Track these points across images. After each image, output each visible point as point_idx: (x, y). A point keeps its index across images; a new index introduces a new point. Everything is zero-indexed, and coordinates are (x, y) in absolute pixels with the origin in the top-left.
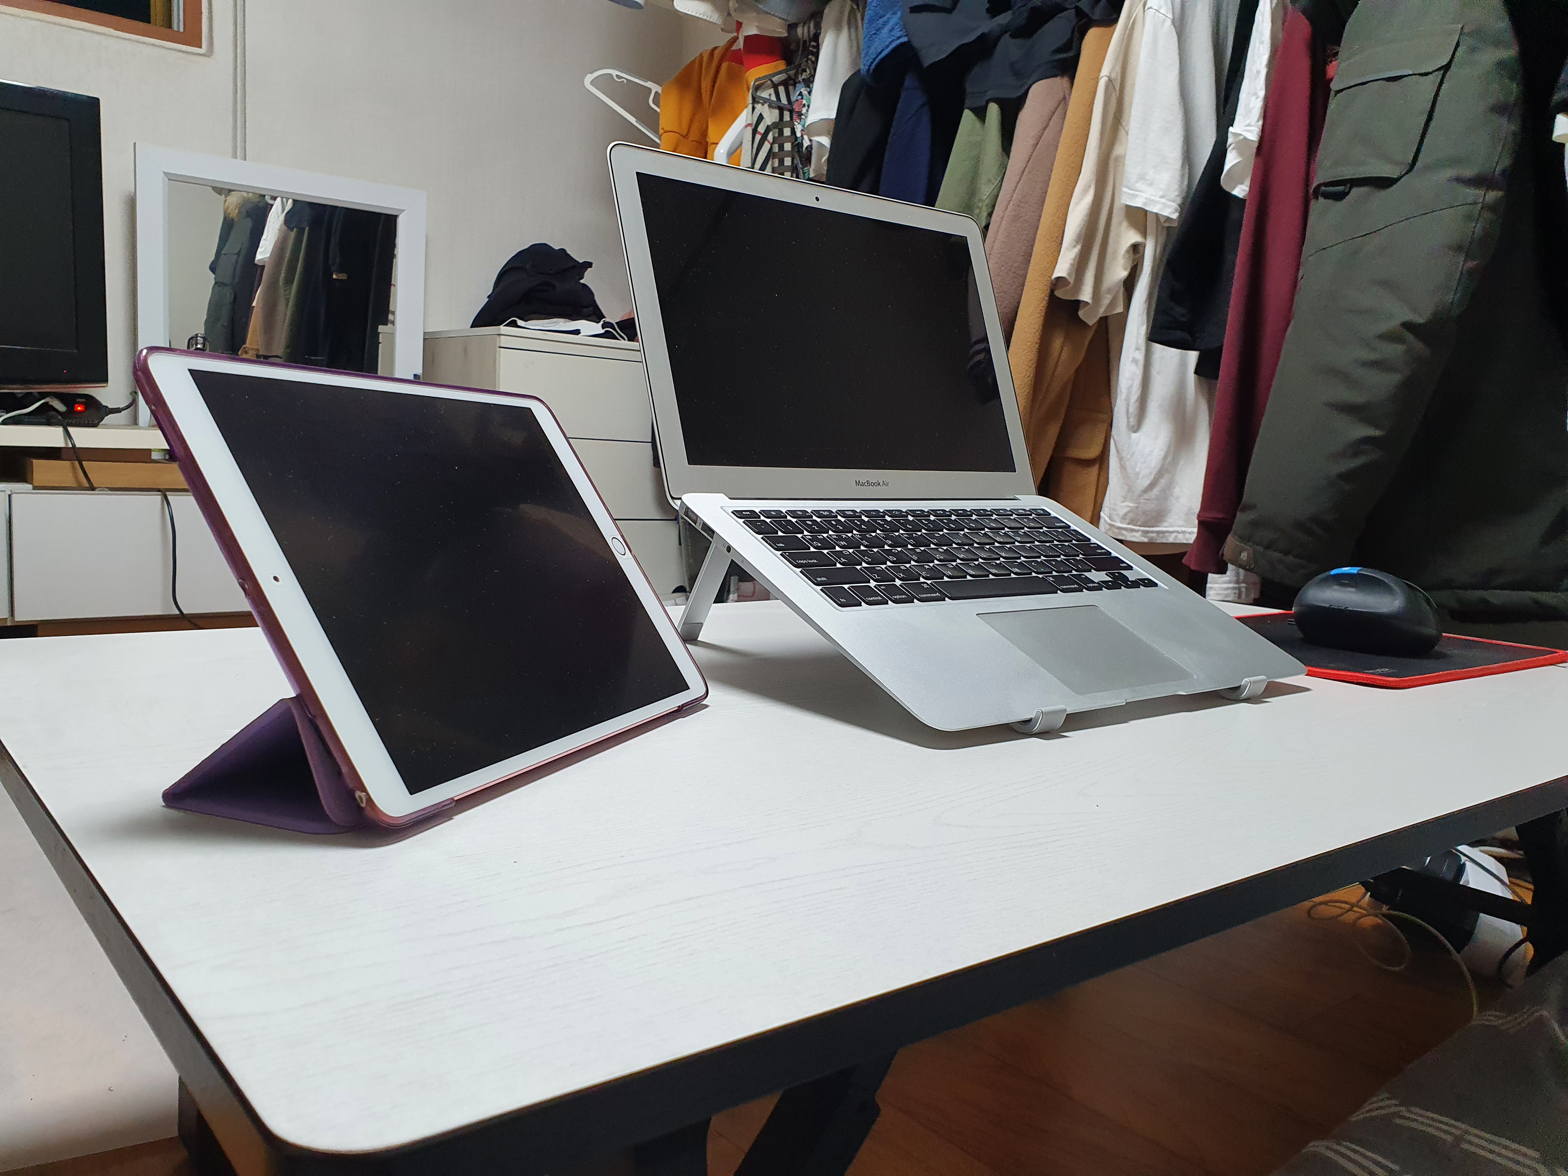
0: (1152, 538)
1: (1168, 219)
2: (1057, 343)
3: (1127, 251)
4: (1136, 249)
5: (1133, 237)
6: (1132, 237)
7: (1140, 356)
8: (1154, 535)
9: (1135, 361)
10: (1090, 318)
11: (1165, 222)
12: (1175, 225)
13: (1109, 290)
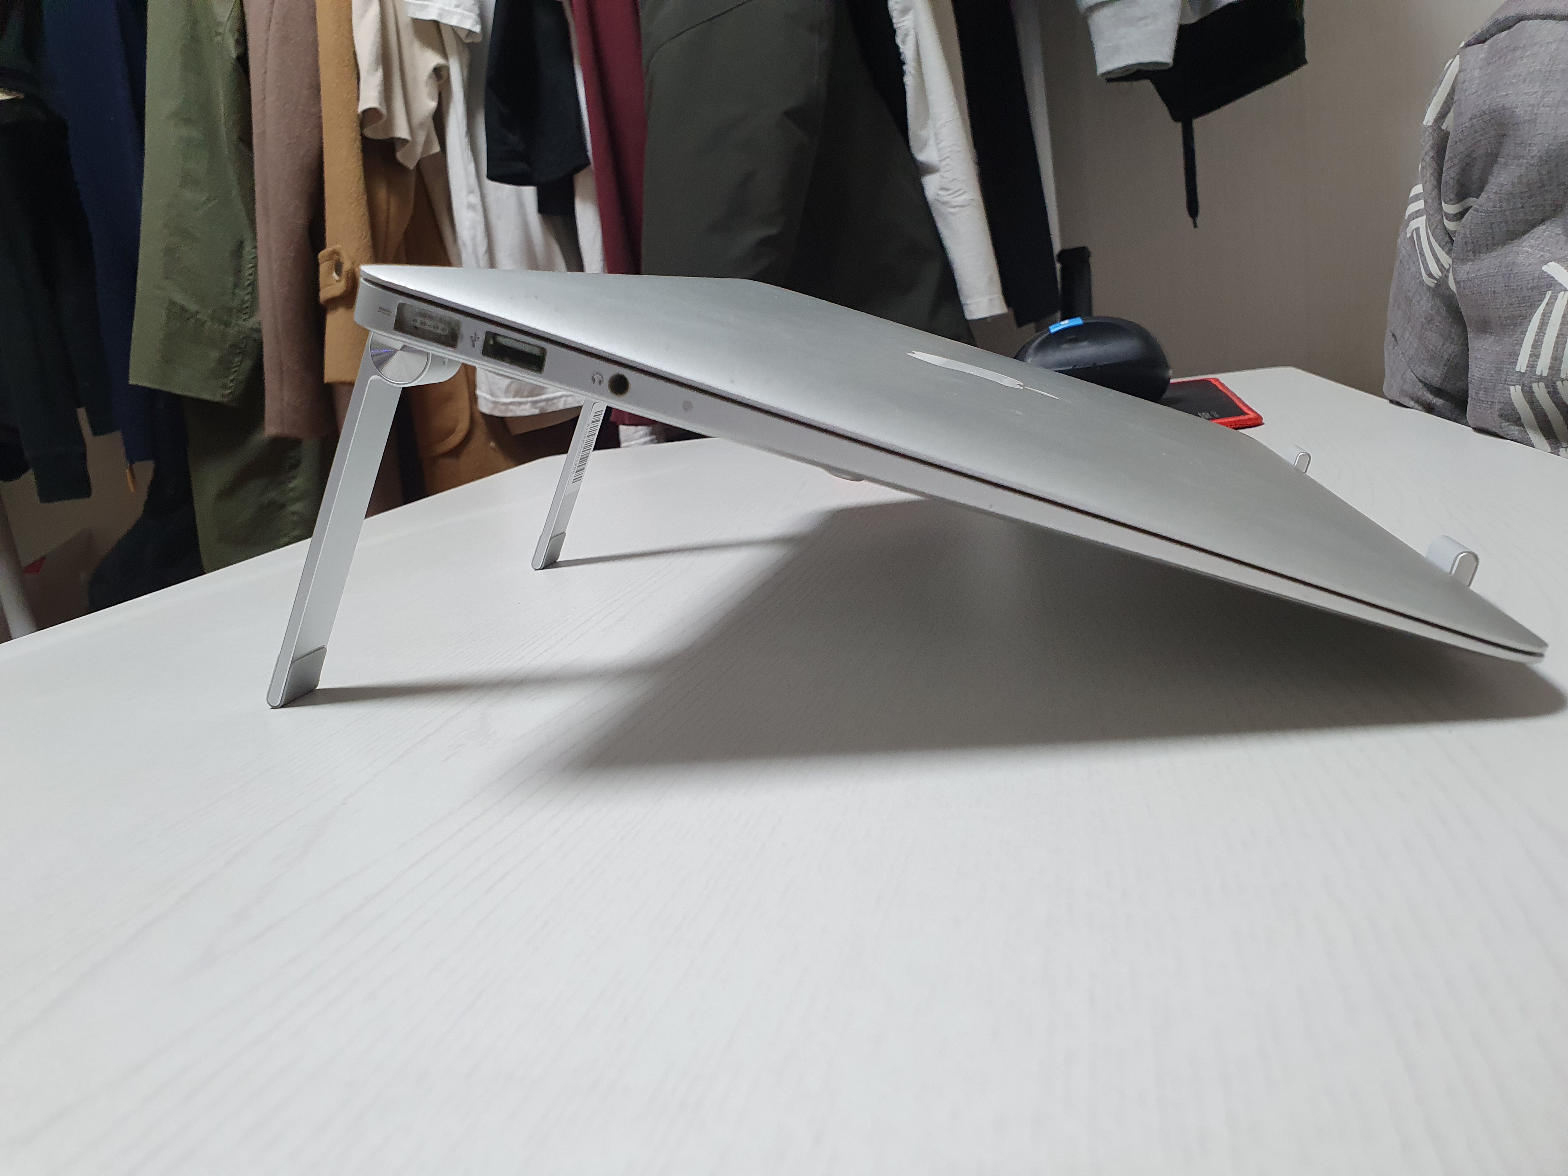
0: (542, 408)
1: (470, 33)
2: (382, 193)
3: (430, 77)
4: (440, 74)
5: (433, 59)
6: (431, 59)
7: (475, 199)
8: (543, 404)
9: (471, 206)
10: (408, 159)
11: (467, 36)
12: (479, 39)
13: (422, 124)
